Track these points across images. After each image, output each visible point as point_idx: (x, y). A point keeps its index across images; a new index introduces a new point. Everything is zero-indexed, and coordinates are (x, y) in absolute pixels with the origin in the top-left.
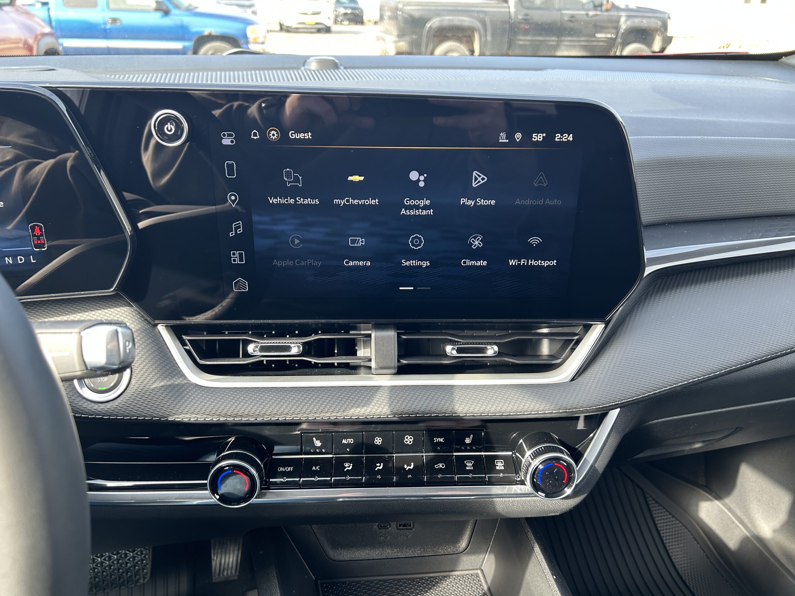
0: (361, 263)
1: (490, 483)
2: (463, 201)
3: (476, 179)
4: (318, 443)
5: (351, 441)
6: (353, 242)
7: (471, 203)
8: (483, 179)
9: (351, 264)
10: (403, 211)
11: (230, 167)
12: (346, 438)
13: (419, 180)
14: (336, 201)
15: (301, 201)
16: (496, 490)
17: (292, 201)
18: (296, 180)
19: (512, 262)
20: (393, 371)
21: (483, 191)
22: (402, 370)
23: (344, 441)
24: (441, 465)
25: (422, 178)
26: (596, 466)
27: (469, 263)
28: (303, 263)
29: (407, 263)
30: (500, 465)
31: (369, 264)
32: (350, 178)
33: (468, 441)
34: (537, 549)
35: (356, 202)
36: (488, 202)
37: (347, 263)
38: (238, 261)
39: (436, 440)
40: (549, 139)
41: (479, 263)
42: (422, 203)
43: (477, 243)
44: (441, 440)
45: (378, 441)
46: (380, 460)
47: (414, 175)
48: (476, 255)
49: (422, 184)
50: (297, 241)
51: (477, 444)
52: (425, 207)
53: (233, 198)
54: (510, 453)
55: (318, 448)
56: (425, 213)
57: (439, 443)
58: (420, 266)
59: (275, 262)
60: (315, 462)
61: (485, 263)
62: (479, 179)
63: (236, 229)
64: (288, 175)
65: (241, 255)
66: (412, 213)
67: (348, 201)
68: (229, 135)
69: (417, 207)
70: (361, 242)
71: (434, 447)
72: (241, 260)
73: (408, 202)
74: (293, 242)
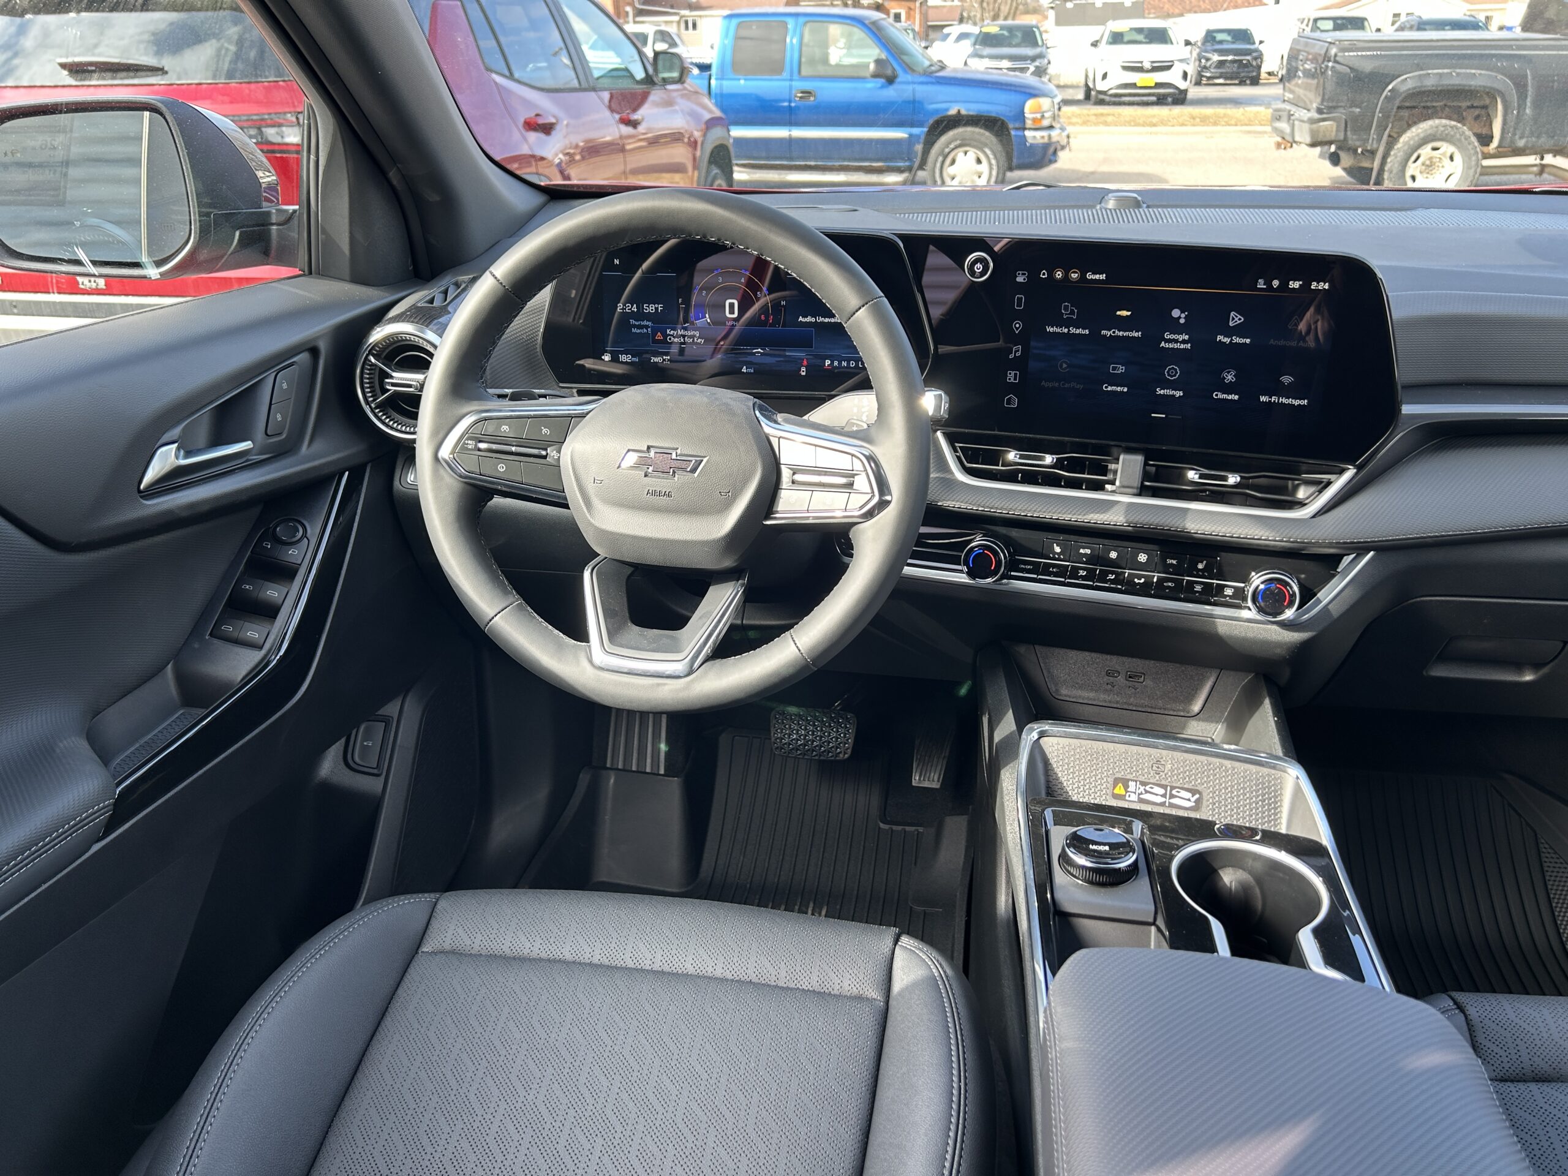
0: (1119, 389)
1: (1215, 604)
2: (1219, 338)
3: (1233, 319)
4: (1058, 549)
5: (1088, 551)
6: (1114, 368)
7: (1227, 340)
8: (1240, 319)
9: (1110, 388)
10: (1163, 344)
11: (1020, 299)
12: (1084, 548)
13: (1180, 317)
14: (1103, 332)
15: (1073, 330)
16: (1218, 611)
17: (1066, 331)
18: (1072, 312)
19: (1263, 399)
20: (1135, 491)
21: (1238, 331)
22: (1143, 491)
23: (1082, 551)
24: (1170, 584)
25: (1183, 315)
26: (1330, 607)
27: (1221, 396)
28: (1067, 385)
29: (1162, 392)
30: (1229, 592)
31: (1126, 390)
32: (1118, 313)
33: (1200, 566)
34: (1267, 703)
35: (1121, 334)
36: (1242, 341)
37: (1106, 387)
38: (1012, 380)
39: (1169, 561)
40: (1306, 287)
41: (1230, 397)
42: (1181, 337)
43: (1230, 377)
44: (1174, 562)
45: (1113, 555)
46: (1112, 573)
47: (1176, 313)
48: (1228, 389)
49: (1182, 321)
50: (1065, 366)
51: (1208, 572)
52: (1184, 342)
53: (1017, 326)
54: (1242, 585)
55: (1057, 553)
56: (1182, 346)
57: (1172, 564)
58: (1174, 396)
59: (1043, 383)
60: (1054, 566)
61: (1236, 397)
62: (1236, 319)
63: (1016, 352)
64: (1066, 308)
65: (1016, 374)
66: (1171, 346)
67: (1114, 332)
68: (1023, 274)
69: (1176, 341)
70: (1121, 369)
71: (1166, 568)
72: (1015, 379)
73: (1167, 336)
74: (1061, 366)
